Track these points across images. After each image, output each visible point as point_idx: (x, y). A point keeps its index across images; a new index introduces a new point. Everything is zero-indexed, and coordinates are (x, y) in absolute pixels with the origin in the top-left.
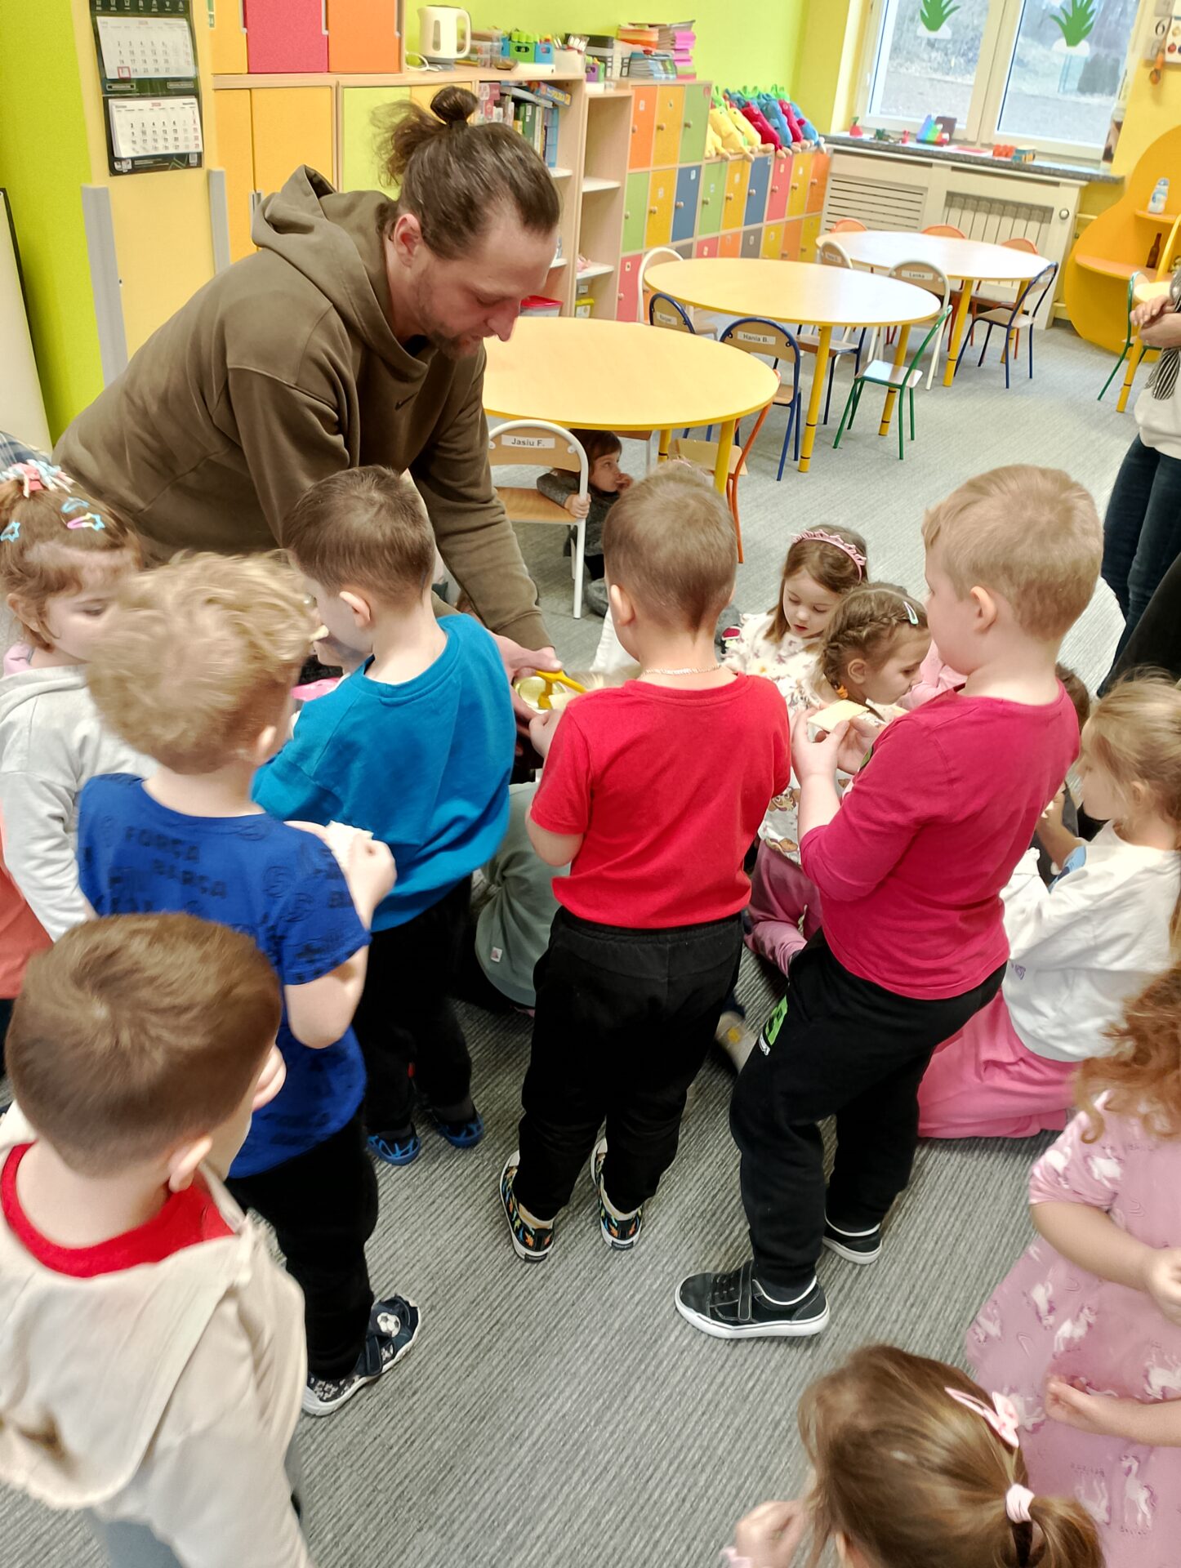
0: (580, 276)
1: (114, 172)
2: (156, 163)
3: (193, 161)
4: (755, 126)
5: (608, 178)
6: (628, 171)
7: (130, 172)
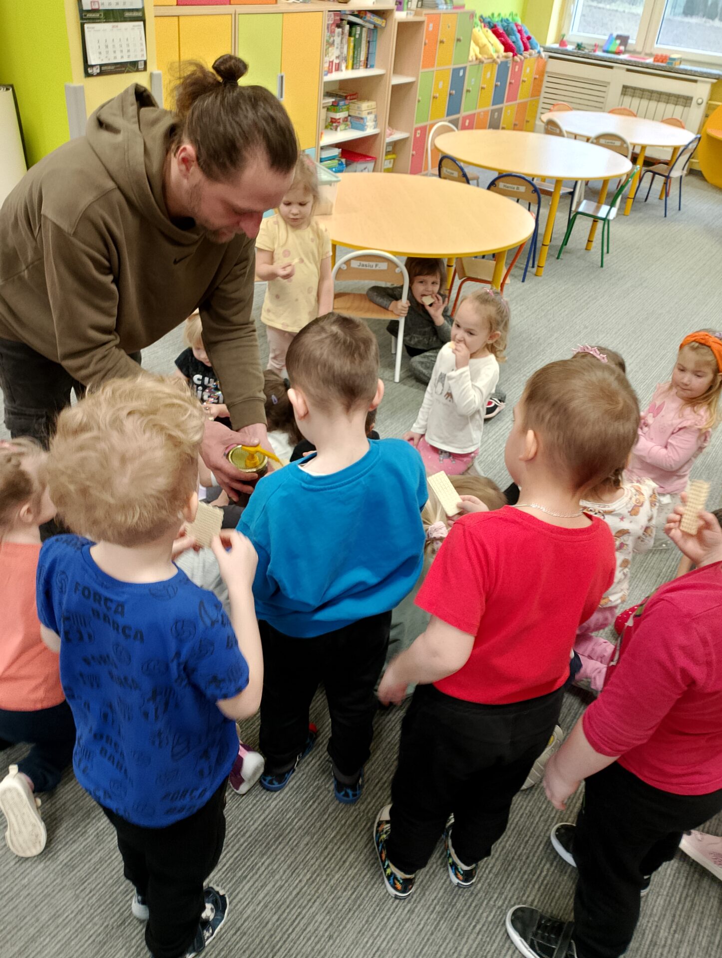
0: (388, 140)
1: (88, 75)
2: (115, 68)
3: (141, 66)
4: (501, 41)
5: (407, 75)
6: (421, 70)
7: (99, 74)
